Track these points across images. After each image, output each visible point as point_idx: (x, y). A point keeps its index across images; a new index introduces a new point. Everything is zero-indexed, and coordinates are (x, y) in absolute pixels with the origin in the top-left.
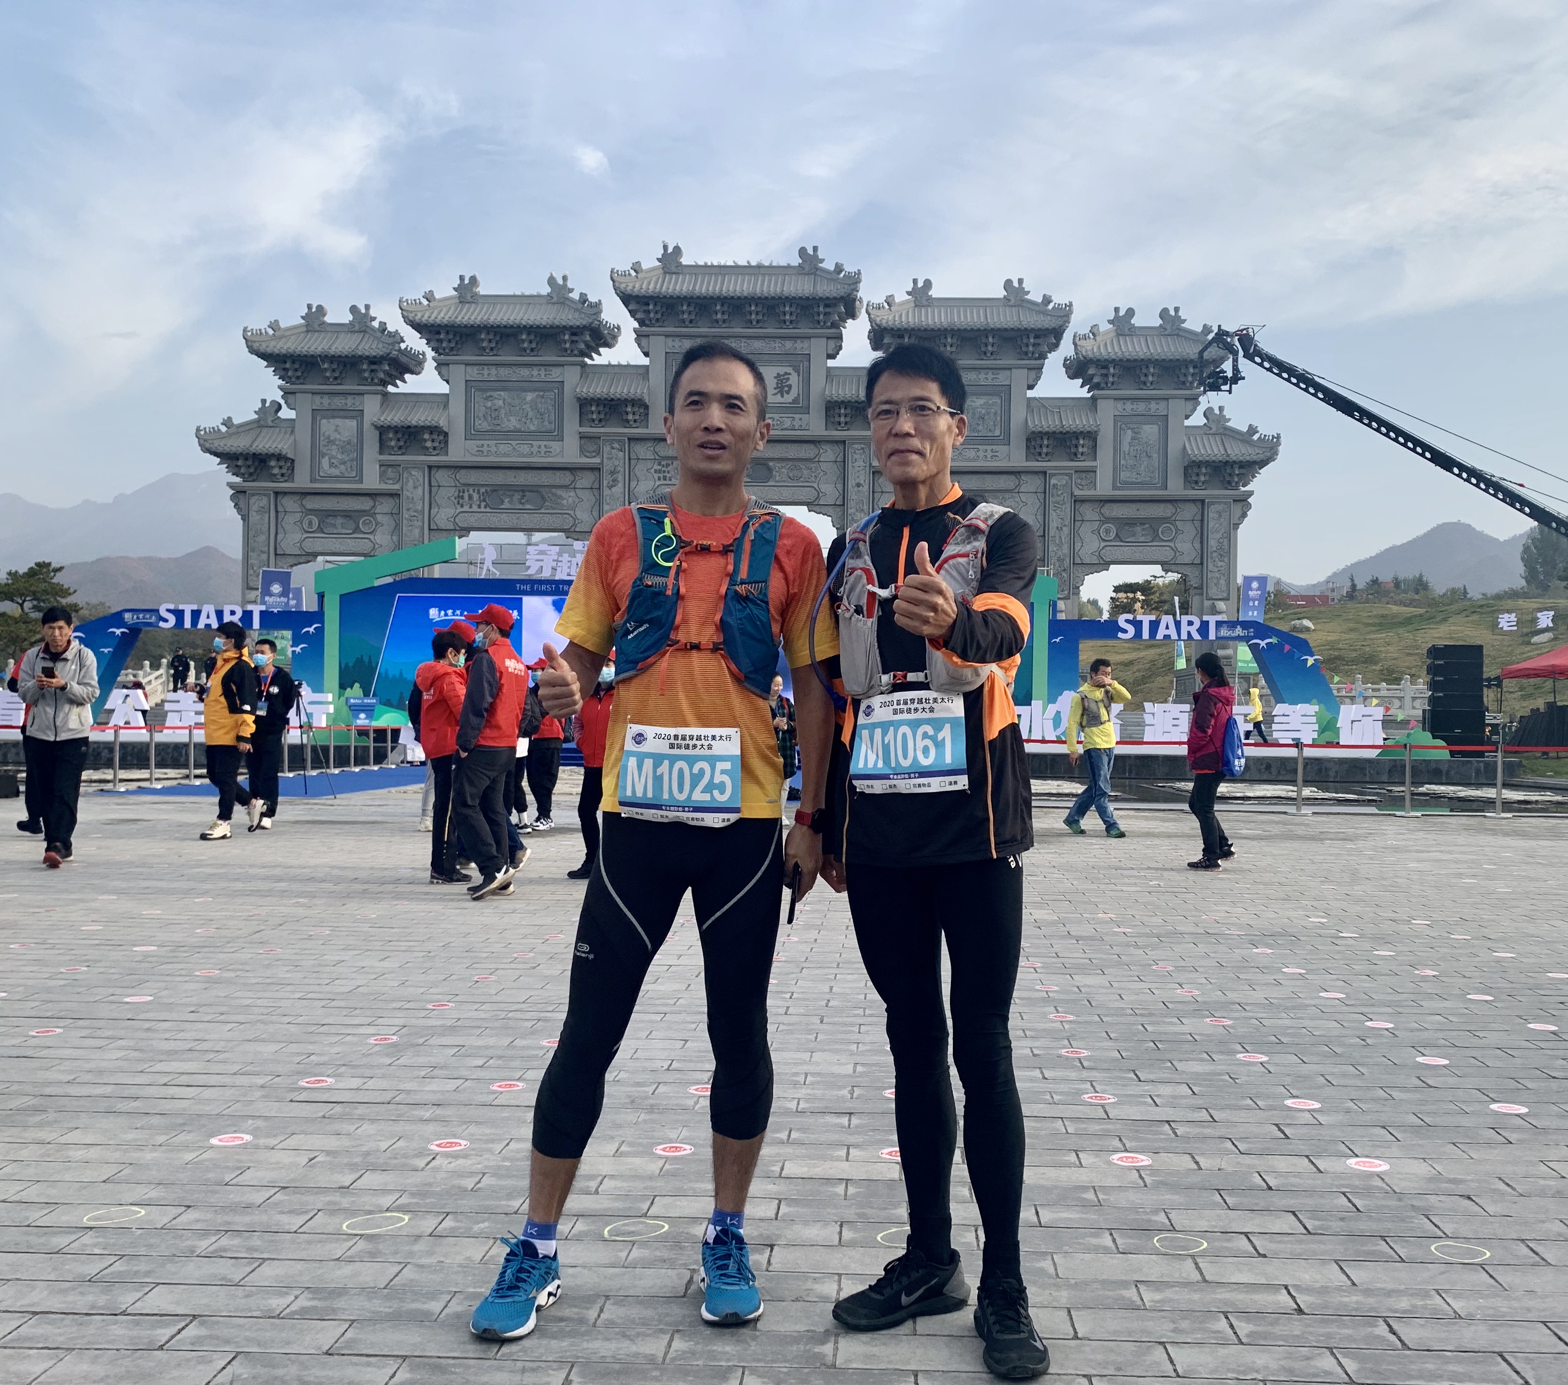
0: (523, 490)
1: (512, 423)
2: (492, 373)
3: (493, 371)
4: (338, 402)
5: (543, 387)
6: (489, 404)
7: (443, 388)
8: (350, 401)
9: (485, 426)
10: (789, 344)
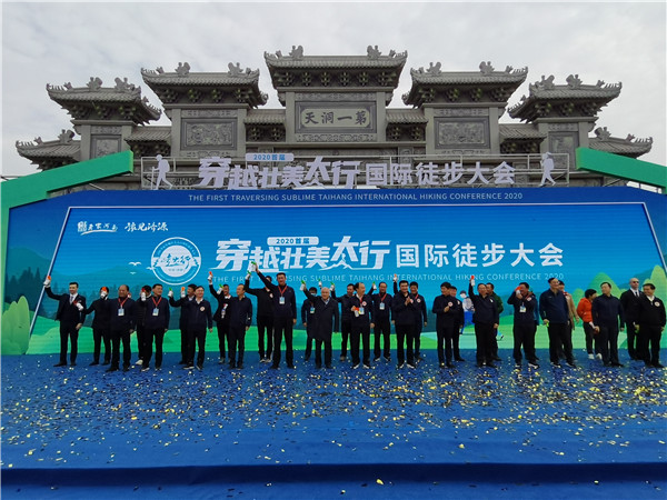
1: (207, 141)
3: (197, 112)
4: (106, 130)
5: (225, 121)
6: (195, 131)
8: (113, 130)
9: (193, 143)
10: (364, 96)
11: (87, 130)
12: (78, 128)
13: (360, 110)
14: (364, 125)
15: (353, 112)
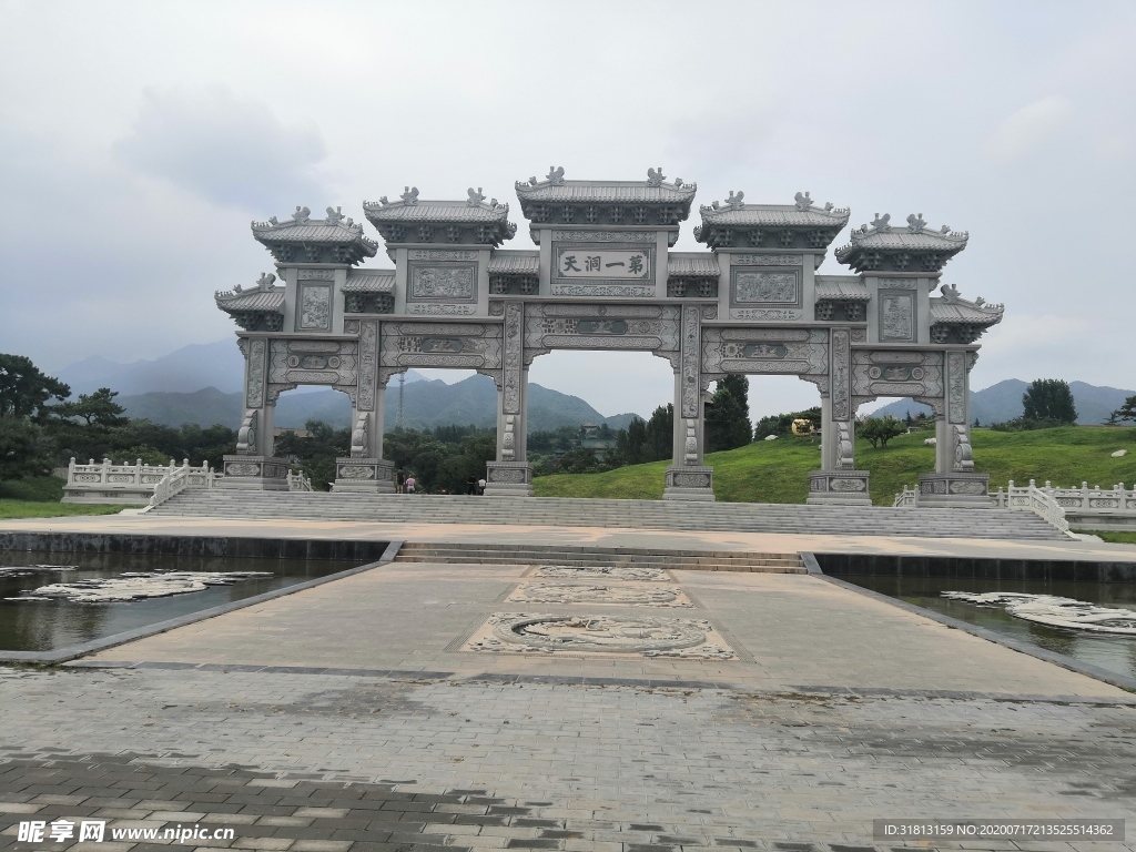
0: (448, 338)
1: (440, 291)
2: (426, 256)
3: (428, 254)
4: (316, 275)
5: (462, 266)
6: (424, 277)
7: (391, 266)
8: (324, 275)
9: (422, 293)
10: (640, 236)
11: (292, 274)
12: (283, 272)
13: (635, 255)
14: (640, 274)
15: (626, 257)
